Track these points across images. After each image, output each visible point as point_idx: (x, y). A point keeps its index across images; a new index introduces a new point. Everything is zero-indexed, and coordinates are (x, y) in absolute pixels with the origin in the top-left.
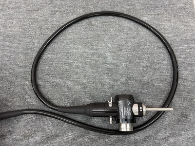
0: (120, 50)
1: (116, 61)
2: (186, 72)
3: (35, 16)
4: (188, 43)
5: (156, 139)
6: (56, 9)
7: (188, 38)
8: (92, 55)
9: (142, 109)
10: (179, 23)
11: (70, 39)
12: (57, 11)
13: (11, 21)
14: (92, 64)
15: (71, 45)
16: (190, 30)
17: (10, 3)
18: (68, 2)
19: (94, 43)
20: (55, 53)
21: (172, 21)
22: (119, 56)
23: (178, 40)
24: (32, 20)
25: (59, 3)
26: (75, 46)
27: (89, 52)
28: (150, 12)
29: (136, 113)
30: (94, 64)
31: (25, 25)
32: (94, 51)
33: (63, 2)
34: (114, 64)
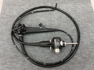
0: (61, 18)
1: (59, 23)
2: (90, 25)
3: (22, 7)
4: (89, 13)
5: (81, 53)
6: (31, 4)
7: (89, 11)
8: (49, 21)
9: (64, 43)
10: (84, 6)
11: (38, 15)
12: (32, 5)
13: (12, 10)
14: (49, 25)
15: (39, 18)
16: (89, 8)
17: (11, 3)
18: (36, 1)
19: (49, 16)
20: (32, 21)
21: (81, 5)
22: (60, 20)
23: (85, 12)
24: (21, 9)
25: (32, 1)
26: (41, 18)
27: (47, 20)
28: (71, 2)
29: (62, 45)
30: (50, 25)
31: (18, 11)
32: (49, 19)
33: (34, 1)
34: (58, 24)
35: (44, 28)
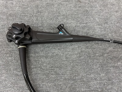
35: (67, 35)
